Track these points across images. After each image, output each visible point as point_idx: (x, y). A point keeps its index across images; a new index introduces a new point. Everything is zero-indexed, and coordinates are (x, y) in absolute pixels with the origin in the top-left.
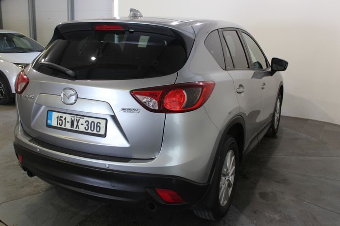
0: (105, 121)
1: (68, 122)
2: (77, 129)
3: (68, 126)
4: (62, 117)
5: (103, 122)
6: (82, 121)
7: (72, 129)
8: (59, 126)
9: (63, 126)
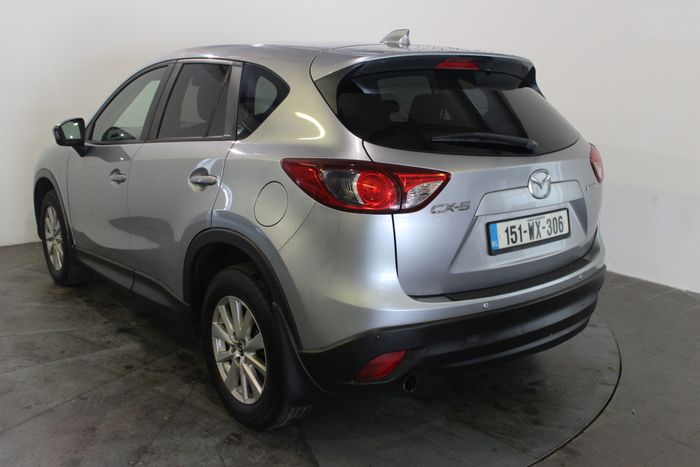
0: (565, 211)
1: (525, 232)
2: (539, 239)
3: (526, 239)
4: (514, 227)
5: (564, 214)
6: (543, 221)
7: (532, 241)
8: (511, 245)
9: (519, 243)
